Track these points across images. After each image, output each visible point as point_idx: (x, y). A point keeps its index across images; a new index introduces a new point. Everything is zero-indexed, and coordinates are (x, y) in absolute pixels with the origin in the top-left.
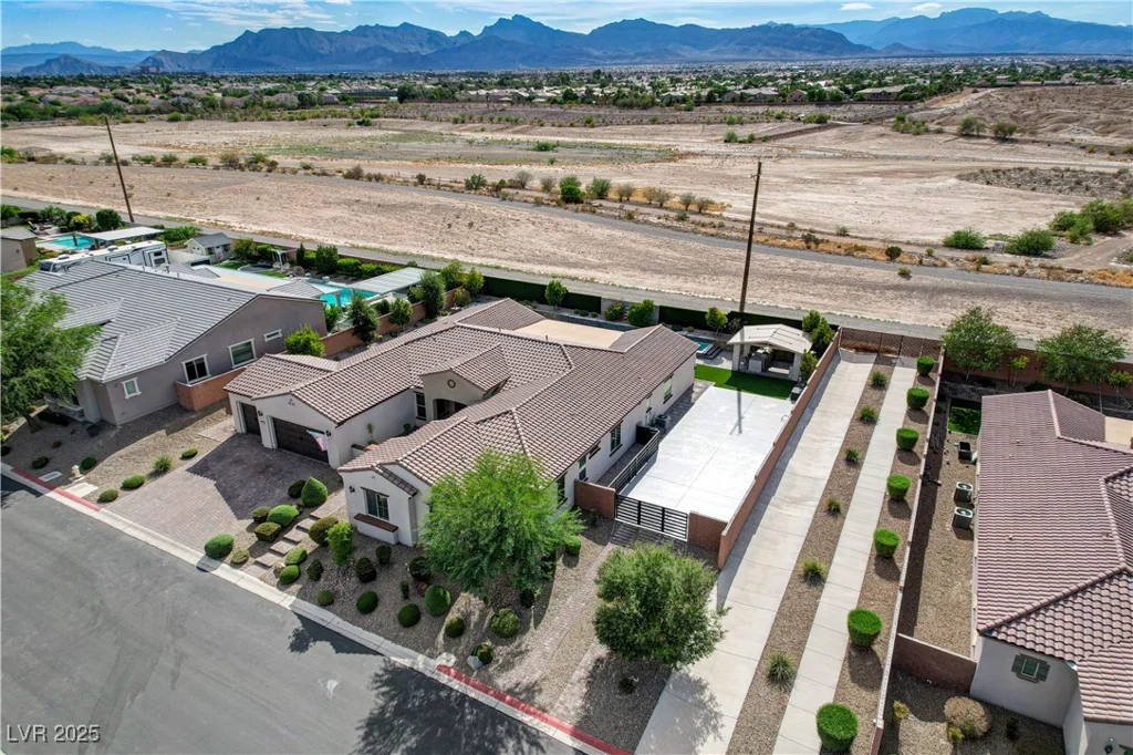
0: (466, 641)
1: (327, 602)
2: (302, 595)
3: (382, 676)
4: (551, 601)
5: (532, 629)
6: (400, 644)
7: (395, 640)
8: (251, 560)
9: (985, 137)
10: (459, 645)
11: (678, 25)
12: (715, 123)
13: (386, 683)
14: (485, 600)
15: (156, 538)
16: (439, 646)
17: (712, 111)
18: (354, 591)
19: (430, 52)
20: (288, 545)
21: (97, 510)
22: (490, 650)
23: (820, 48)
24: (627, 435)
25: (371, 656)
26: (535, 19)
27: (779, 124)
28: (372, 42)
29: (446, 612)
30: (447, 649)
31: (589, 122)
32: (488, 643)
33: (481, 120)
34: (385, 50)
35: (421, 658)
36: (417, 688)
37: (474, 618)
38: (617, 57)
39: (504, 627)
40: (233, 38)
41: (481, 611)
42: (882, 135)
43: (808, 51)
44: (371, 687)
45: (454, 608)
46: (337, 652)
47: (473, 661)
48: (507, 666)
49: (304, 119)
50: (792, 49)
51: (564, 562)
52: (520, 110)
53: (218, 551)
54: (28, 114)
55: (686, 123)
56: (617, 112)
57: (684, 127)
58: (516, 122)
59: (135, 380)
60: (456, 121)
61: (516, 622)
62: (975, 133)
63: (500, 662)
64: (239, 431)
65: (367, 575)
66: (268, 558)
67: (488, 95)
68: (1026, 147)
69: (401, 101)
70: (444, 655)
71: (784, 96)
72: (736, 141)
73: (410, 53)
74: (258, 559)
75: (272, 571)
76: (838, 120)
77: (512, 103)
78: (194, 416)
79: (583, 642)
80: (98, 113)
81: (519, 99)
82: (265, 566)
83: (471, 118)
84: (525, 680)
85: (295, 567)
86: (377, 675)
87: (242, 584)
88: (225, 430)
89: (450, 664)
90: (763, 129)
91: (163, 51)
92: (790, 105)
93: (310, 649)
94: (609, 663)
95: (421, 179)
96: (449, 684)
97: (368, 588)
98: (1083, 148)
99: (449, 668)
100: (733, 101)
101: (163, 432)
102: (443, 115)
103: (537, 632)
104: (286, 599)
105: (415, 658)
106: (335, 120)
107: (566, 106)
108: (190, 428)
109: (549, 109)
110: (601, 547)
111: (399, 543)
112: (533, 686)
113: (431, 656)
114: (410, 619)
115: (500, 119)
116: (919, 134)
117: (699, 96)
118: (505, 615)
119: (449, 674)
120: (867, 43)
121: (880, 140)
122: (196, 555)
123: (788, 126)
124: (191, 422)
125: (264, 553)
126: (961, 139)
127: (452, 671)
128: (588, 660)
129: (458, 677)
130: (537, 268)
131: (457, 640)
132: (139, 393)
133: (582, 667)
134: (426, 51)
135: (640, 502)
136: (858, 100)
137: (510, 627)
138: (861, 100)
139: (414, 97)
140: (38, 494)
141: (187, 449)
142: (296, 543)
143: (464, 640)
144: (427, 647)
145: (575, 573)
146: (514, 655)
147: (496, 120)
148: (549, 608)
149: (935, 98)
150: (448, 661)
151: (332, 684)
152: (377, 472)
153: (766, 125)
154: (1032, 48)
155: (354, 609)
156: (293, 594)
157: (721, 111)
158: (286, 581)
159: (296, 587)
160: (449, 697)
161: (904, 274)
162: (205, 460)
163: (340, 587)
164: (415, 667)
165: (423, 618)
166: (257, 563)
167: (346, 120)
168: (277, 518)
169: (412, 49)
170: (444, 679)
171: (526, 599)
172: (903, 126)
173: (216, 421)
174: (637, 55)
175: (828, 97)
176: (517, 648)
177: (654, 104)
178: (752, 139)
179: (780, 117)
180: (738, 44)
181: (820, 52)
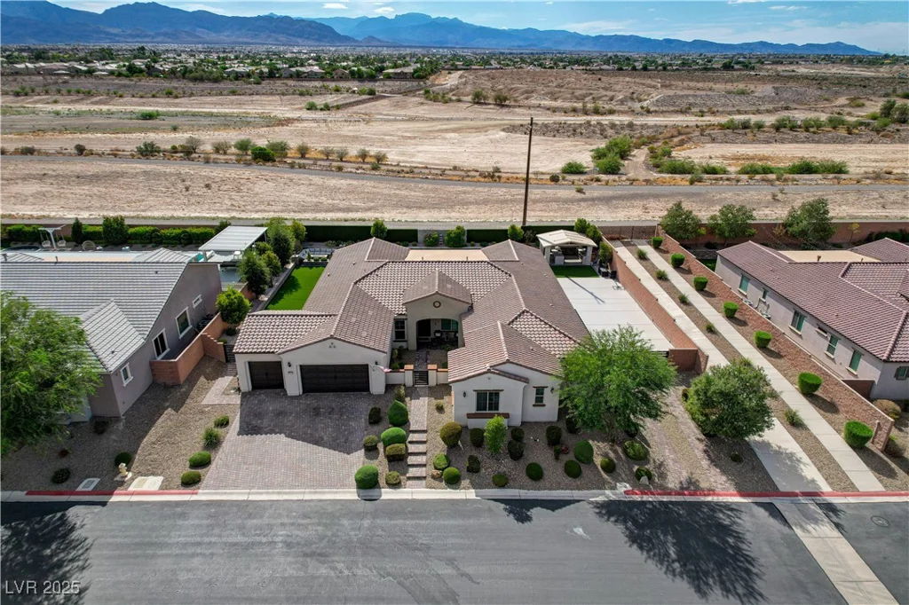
1: (502, 483)
3: (600, 512)
5: (649, 449)
8: (403, 478)
9: (489, 104)
10: (620, 475)
11: (190, 10)
12: (289, 94)
13: (609, 515)
14: (607, 442)
15: (293, 493)
16: (610, 481)
17: (279, 85)
18: (516, 468)
20: (418, 457)
21: (196, 494)
23: (317, 37)
25: (577, 504)
27: (340, 96)
29: (591, 461)
30: (616, 480)
31: (169, 93)
33: (47, 92)
35: (608, 492)
36: (630, 510)
38: (138, 36)
41: (611, 450)
42: (422, 104)
43: (308, 38)
44: (602, 521)
48: (663, 475)
50: (294, 36)
52: (85, 82)
53: (368, 483)
55: (263, 94)
57: (263, 98)
60: (18, 94)
62: (482, 101)
64: (246, 390)
66: (415, 472)
67: (37, 68)
68: (517, 110)
70: (619, 485)
71: (330, 74)
72: (316, 109)
74: (408, 475)
75: (430, 479)
76: (382, 92)
78: (183, 390)
81: (76, 73)
82: (419, 478)
83: (33, 91)
84: (682, 478)
85: (452, 468)
86: (597, 513)
88: (225, 394)
89: (630, 489)
90: (331, 99)
92: (339, 80)
93: (533, 517)
95: (81, 150)
97: (524, 462)
98: (548, 109)
99: (632, 491)
100: (291, 77)
101: (170, 411)
103: (654, 450)
104: (467, 493)
105: (604, 494)
107: (136, 79)
109: (118, 81)
112: (691, 480)
113: (612, 488)
115: (69, 91)
117: (262, 72)
119: (636, 494)
120: (350, 35)
121: (423, 107)
122: (353, 492)
123: (348, 97)
125: (406, 469)
126: (476, 106)
127: (636, 491)
129: (643, 493)
130: (329, 216)
131: (615, 473)
132: (131, 378)
138: (389, 77)
140: (104, 504)
141: (212, 418)
142: (424, 454)
143: (620, 471)
144: (603, 484)
146: (659, 468)
150: (626, 487)
151: (579, 531)
153: (330, 96)
154: (457, 43)
155: (528, 480)
157: (286, 84)
158: (451, 482)
159: (465, 483)
161: (580, 191)
162: (245, 421)
164: (612, 499)
165: (582, 468)
166: (409, 478)
168: (397, 439)
170: (637, 498)
174: (158, 34)
175: (365, 76)
176: (655, 463)
177: (223, 78)
178: (327, 108)
179: (337, 90)
180: (249, 30)
181: (318, 40)
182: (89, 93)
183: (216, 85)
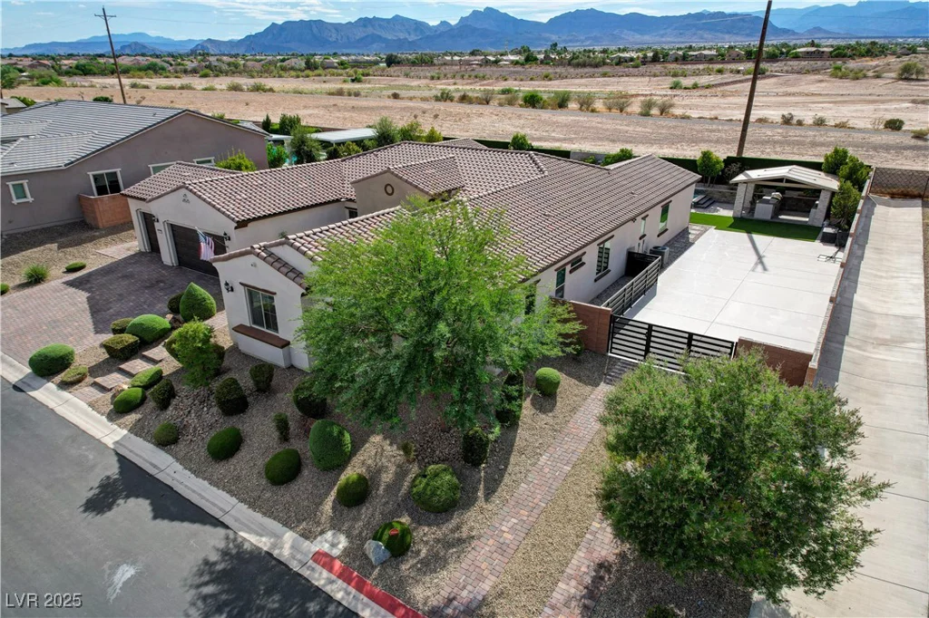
0: (369, 514)
1: (168, 440)
2: (137, 430)
3: (215, 564)
4: (512, 460)
5: (481, 502)
6: (260, 511)
7: (253, 505)
8: (89, 380)
9: (924, 80)
10: (355, 519)
11: (624, 14)
12: (660, 76)
13: (217, 578)
14: (406, 448)
16: (323, 520)
17: (658, 68)
18: (211, 427)
19: (416, 38)
20: (145, 364)
22: (406, 532)
23: (748, 31)
24: (617, 263)
25: (208, 528)
26: (502, 11)
27: (720, 76)
28: (370, 30)
29: (341, 466)
30: (336, 525)
31: (547, 77)
32: (405, 520)
33: (454, 77)
34: (380, 37)
35: (289, 537)
36: (269, 592)
37: (387, 477)
38: (570, 41)
39: (434, 494)
40: (262, 29)
41: (399, 466)
42: (821, 81)
43: (737, 34)
44: (189, 582)
45: (357, 460)
46: (155, 518)
47: (374, 549)
48: (434, 563)
49: (308, 76)
50: (722, 32)
51: (533, 404)
52: (487, 70)
53: (49, 366)
54: (91, 70)
55: (634, 76)
56: (572, 70)
57: (633, 79)
58: (484, 78)
59: (25, 182)
60: (432, 78)
61: (454, 488)
62: (914, 77)
63: (423, 554)
64: (143, 250)
65: (234, 404)
66: (114, 380)
67: (460, 61)
69: (389, 66)
70: (329, 535)
71: (722, 55)
72: (681, 88)
73: (399, 39)
74: (99, 380)
75: (109, 395)
76: (776, 72)
77: (481, 65)
78: (97, 234)
79: (570, 530)
80: (146, 70)
81: (487, 63)
82: (103, 389)
83: (445, 76)
84: (464, 593)
85: (140, 389)
86: (206, 562)
87: (61, 410)
88: (128, 250)
89: (336, 552)
91: (209, 40)
92: (728, 62)
93: (115, 509)
94: (621, 573)
96: (328, 589)
97: (234, 422)
99: (333, 559)
100: (676, 60)
101: (55, 246)
102: (422, 74)
103: (489, 507)
104: (112, 434)
105: (278, 537)
106: (333, 77)
107: (527, 66)
108: (89, 245)
109: (512, 69)
110: (589, 388)
111: (292, 367)
112: (479, 607)
113: (307, 535)
114: (284, 473)
115: (470, 76)
116: (858, 79)
117: (645, 58)
118: (436, 475)
119: (330, 570)
121: (819, 84)
122: (22, 371)
123: (727, 77)
124: (91, 239)
125: (110, 372)
126: (901, 82)
127: (338, 564)
128: (581, 564)
129: (345, 576)
131: (354, 511)
132: (30, 199)
133: (570, 577)
134: (412, 38)
135: (650, 326)
136: (794, 57)
137: (443, 495)
138: (796, 57)
139: (399, 63)
141: (73, 262)
142: (154, 362)
143: (365, 511)
144: (302, 520)
145: (551, 421)
146: (449, 545)
147: (466, 76)
148: (510, 468)
149: (863, 59)
150: (333, 545)
151: (126, 573)
152: (258, 255)
153: (707, 77)
155: (204, 452)
156: (125, 427)
157: (665, 68)
158: (122, 408)
159: (132, 418)
160: (322, 613)
162: (90, 275)
163: (192, 420)
164: (276, 553)
165: (306, 472)
166: (95, 385)
167: (341, 77)
168: (138, 330)
169: (402, 36)
170: (320, 578)
171: (474, 451)
172: (839, 74)
173: (122, 241)
174: (587, 39)
175: (764, 56)
176: (453, 531)
177: (604, 64)
178: (695, 87)
179: (720, 71)
180: (675, 29)
181: (748, 35)
182: (484, 77)
183: (596, 70)
